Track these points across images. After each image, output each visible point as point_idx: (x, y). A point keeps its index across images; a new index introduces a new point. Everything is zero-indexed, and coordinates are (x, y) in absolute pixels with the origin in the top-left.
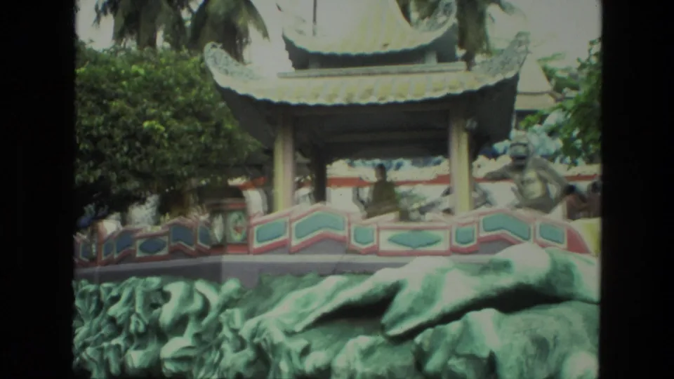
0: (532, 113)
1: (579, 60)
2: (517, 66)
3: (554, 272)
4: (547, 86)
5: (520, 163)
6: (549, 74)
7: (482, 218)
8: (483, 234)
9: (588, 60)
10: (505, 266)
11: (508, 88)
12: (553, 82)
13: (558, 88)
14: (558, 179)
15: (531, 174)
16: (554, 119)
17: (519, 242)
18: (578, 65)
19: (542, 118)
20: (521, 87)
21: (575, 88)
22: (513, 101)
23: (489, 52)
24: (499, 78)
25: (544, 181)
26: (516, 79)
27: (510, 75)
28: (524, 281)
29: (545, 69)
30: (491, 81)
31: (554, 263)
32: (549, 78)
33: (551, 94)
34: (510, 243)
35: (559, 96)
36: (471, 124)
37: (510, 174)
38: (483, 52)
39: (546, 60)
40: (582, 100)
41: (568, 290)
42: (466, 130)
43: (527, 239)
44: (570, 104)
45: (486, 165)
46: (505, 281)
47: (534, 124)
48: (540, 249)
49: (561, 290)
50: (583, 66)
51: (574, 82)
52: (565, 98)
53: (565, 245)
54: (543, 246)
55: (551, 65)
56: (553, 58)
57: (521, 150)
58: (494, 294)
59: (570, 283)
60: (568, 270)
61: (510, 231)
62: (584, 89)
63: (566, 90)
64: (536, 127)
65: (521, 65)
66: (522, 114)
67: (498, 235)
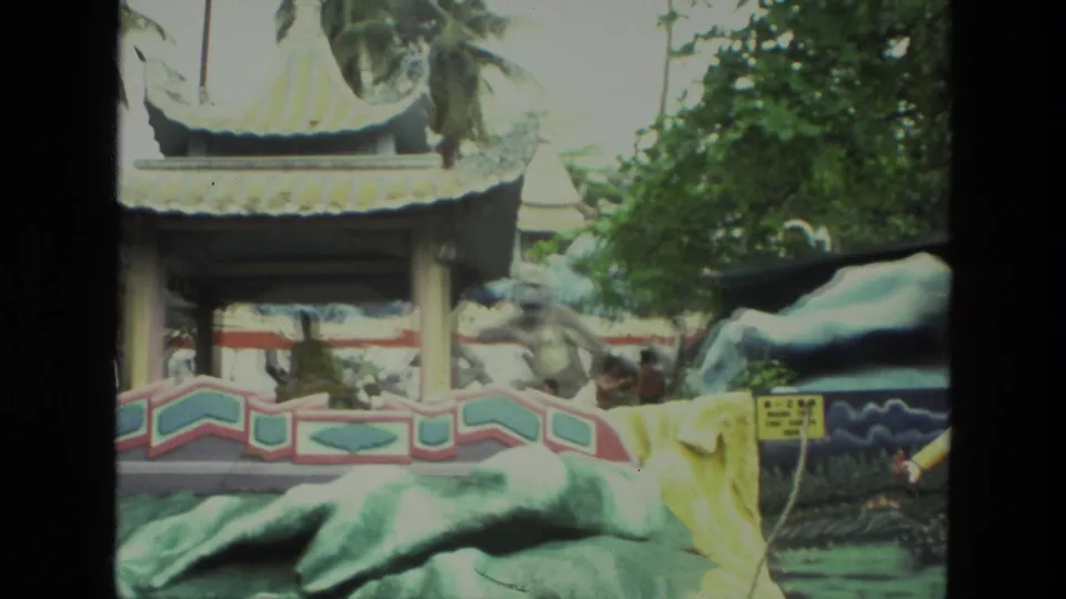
0: (547, 236)
1: (619, 158)
2: (521, 163)
3: (574, 489)
4: (574, 196)
5: (531, 314)
6: (577, 177)
7: (461, 405)
8: (464, 430)
9: (634, 159)
10: (497, 480)
11: (506, 198)
12: (584, 188)
13: (591, 199)
14: (593, 343)
15: (548, 333)
16: (585, 246)
17: (517, 443)
18: (618, 165)
19: (563, 246)
20: (527, 195)
21: (616, 200)
22: (514, 217)
23: (483, 139)
24: (493, 181)
26: (519, 183)
27: (510, 177)
28: (524, 504)
29: (571, 170)
30: (481, 186)
31: (573, 476)
32: (576, 183)
33: (578, 207)
34: (506, 443)
35: (591, 210)
36: (449, 251)
37: (522, 334)
38: (473, 139)
39: (572, 154)
40: (623, 219)
41: (595, 519)
42: (444, 262)
43: (532, 439)
44: (605, 225)
45: (475, 317)
46: (497, 505)
47: (548, 253)
48: (553, 455)
49: (583, 518)
50: (626, 167)
51: (613, 189)
52: (600, 216)
53: (592, 449)
54: (556, 449)
55: (579, 163)
56: (584, 152)
58: (478, 525)
59: (597, 508)
60: (594, 488)
61: (505, 425)
62: (627, 205)
63: (602, 202)
64: (554, 258)
65: (527, 161)
66: (532, 238)
67: (487, 431)
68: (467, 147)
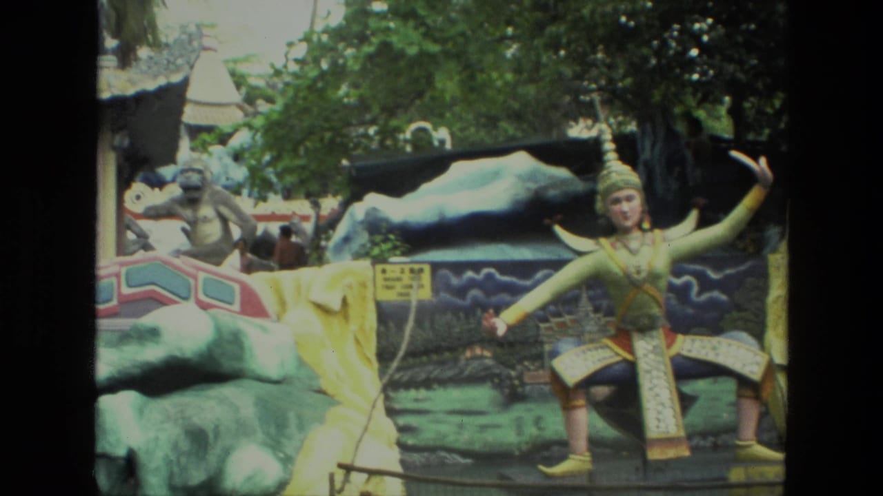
0: (209, 129)
1: (272, 66)
2: (187, 68)
3: (218, 342)
4: (236, 97)
5: (192, 195)
6: (239, 81)
7: (124, 270)
8: (126, 291)
9: (285, 66)
10: (153, 334)
11: (173, 96)
12: (244, 90)
13: (250, 100)
14: (242, 219)
15: (206, 211)
16: (241, 139)
17: (175, 302)
18: (271, 71)
19: (223, 139)
20: (191, 94)
21: (270, 100)
22: (181, 112)
23: (156, 45)
24: (162, 81)
25: (224, 221)
26: (185, 83)
27: (176, 78)
28: (178, 354)
29: (233, 74)
30: (151, 85)
31: (218, 330)
32: (238, 86)
33: (240, 107)
34: (161, 302)
35: (250, 109)
36: (122, 140)
37: (180, 210)
38: (150, 45)
39: (235, 61)
40: (275, 117)
41: (236, 365)
42: (114, 148)
43: (186, 299)
44: (259, 122)
45: (141, 196)
46: (153, 354)
47: (211, 144)
48: (202, 312)
49: (227, 365)
50: (278, 73)
51: (270, 92)
52: (256, 114)
53: (236, 307)
54: (204, 307)
55: (242, 69)
56: (246, 59)
57: (195, 179)
58: (136, 371)
59: (240, 358)
60: (237, 339)
61: (164, 288)
62: (279, 106)
63: (260, 102)
64: (216, 149)
65: (192, 67)
66: (195, 131)
67: (145, 292)
68: (143, 52)
